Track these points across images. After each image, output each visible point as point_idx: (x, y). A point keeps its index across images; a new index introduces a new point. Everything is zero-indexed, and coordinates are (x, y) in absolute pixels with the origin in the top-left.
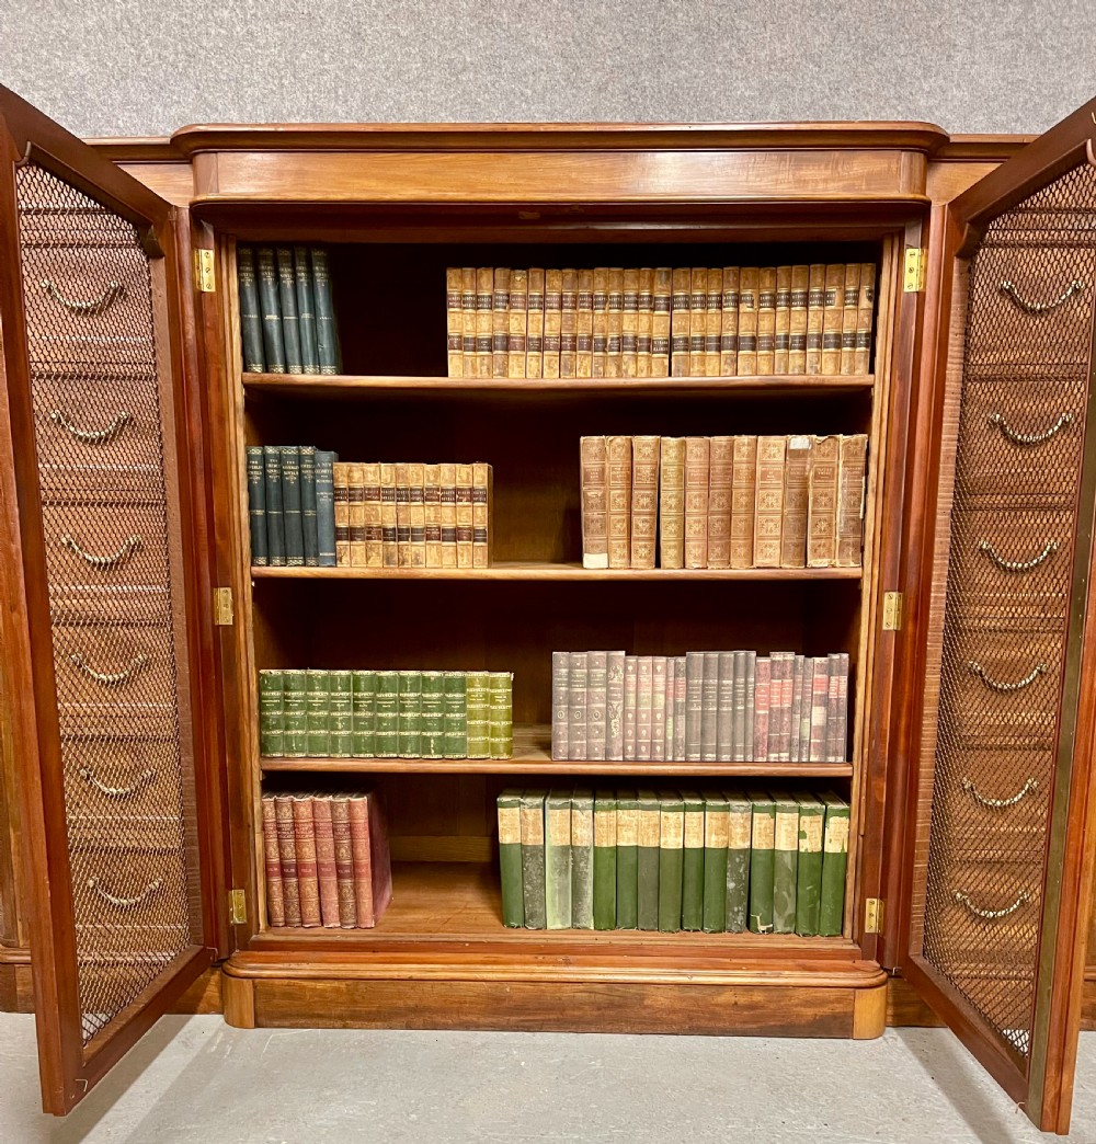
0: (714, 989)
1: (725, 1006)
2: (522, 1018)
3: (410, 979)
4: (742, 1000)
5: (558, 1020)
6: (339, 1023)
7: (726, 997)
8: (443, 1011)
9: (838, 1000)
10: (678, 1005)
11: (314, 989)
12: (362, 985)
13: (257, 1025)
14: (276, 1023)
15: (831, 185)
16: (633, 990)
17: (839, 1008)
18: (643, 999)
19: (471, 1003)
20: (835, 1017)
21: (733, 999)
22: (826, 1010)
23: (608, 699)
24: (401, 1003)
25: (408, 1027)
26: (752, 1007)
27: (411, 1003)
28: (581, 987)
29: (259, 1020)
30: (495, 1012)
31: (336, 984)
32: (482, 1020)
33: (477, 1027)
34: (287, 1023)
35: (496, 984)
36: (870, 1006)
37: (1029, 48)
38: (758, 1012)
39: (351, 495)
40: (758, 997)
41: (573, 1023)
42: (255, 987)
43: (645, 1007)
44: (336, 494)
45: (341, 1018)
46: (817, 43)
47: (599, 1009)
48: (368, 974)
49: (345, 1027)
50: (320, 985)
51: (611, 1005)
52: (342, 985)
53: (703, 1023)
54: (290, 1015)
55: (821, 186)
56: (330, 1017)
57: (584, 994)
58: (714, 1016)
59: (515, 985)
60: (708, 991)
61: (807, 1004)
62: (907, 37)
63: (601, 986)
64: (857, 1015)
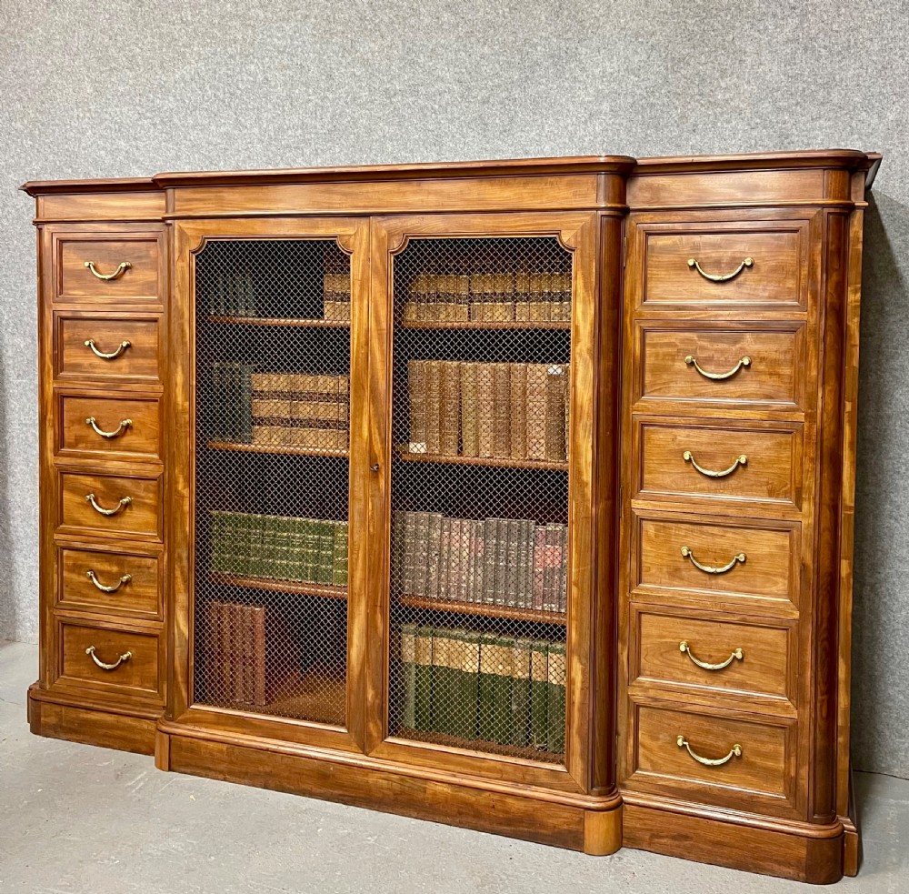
0: (476, 792)
1: (485, 807)
2: (341, 792)
3: (267, 750)
4: (498, 804)
6: (221, 776)
7: (486, 800)
10: (451, 801)
11: (206, 747)
12: (237, 750)
13: (170, 770)
14: (183, 770)
16: (420, 783)
18: (424, 792)
19: (307, 775)
20: (570, 831)
21: (491, 803)
23: (429, 550)
25: (265, 787)
26: (505, 812)
27: (267, 769)
28: (383, 775)
29: (172, 766)
30: (323, 785)
31: (220, 746)
32: (314, 790)
33: (312, 795)
34: (189, 771)
35: (324, 763)
36: (597, 828)
37: (806, 49)
39: (261, 395)
41: (376, 803)
42: (170, 740)
43: (427, 797)
44: (254, 394)
45: (221, 772)
46: (636, 61)
47: (394, 795)
49: (225, 780)
50: (211, 745)
51: (403, 794)
52: (224, 747)
53: (468, 818)
54: (191, 765)
56: (216, 771)
57: (384, 781)
58: (477, 814)
59: (337, 766)
60: (473, 793)
62: (707, 49)
63: (395, 776)
64: (586, 832)
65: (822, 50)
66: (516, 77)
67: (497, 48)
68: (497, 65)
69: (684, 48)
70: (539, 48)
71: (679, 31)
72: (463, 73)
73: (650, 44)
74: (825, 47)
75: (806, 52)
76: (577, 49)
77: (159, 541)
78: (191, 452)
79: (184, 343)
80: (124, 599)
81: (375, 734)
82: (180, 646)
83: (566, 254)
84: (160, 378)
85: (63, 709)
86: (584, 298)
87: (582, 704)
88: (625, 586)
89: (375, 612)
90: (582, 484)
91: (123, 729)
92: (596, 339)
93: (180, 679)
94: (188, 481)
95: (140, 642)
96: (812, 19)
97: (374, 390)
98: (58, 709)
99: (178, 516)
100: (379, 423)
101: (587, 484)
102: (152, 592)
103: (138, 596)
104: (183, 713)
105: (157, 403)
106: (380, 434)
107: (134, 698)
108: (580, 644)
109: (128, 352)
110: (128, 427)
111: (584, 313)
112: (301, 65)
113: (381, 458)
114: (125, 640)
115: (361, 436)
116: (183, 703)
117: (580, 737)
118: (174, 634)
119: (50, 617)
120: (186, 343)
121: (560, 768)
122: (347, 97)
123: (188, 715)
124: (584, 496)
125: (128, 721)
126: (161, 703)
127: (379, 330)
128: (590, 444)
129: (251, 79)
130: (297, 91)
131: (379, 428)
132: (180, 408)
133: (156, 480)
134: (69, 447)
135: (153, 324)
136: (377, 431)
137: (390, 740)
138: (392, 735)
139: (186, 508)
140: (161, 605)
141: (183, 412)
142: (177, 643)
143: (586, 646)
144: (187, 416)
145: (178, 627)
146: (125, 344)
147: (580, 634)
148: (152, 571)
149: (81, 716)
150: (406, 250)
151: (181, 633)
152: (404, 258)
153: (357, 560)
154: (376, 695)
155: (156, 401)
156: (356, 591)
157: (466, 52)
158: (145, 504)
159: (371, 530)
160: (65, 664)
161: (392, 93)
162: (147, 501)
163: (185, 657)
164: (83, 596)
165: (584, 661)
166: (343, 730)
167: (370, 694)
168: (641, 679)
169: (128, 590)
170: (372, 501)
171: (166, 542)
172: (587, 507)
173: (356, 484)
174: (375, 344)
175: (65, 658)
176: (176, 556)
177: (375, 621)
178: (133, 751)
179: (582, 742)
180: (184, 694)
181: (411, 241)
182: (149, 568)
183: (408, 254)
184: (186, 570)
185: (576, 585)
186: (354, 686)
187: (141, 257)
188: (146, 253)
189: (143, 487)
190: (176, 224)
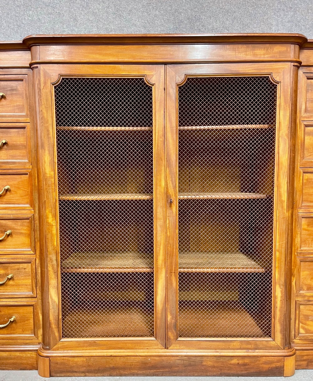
0: (229, 358)
1: (234, 364)
2: (155, 371)
3: (111, 356)
4: (241, 362)
5: (169, 371)
6: (83, 374)
7: (235, 361)
8: (124, 369)
9: (278, 361)
10: (216, 365)
11: (73, 361)
12: (92, 359)
13: (51, 376)
14: (58, 375)
15: (266, 56)
16: (198, 359)
17: (278, 364)
18: (202, 363)
19: (135, 365)
20: (277, 368)
21: (237, 362)
22: (273, 365)
24: (107, 366)
25: (110, 376)
26: (245, 365)
27: (111, 366)
28: (178, 358)
29: (52, 374)
30: (145, 368)
31: (82, 359)
32: (139, 372)
33: (138, 375)
34: (63, 375)
35: (144, 357)
36: (290, 363)
38: (247, 367)
40: (247, 361)
41: (175, 372)
42: (50, 361)
43: (203, 365)
45: (83, 372)
47: (185, 367)
48: (94, 354)
49: (85, 376)
50: (76, 359)
51: (190, 365)
52: (85, 359)
53: (226, 371)
55: (262, 56)
56: (79, 372)
57: (179, 361)
58: (230, 369)
59: (152, 358)
60: (228, 358)
61: (265, 363)
63: (186, 357)
64: (285, 367)
65: (303, 27)
66: (172, 27)
67: (162, 12)
68: (162, 21)
69: (247, 20)
70: (182, 14)
71: (245, 12)
72: (146, 23)
73: (233, 16)
74: (303, 25)
75: (296, 27)
76: (200, 16)
77: (32, 253)
78: (56, 201)
79: (49, 138)
80: (8, 288)
81: (172, 338)
82: (53, 308)
83: (273, 85)
84: (29, 160)
86: (284, 108)
87: (281, 307)
88: (295, 250)
89: (171, 276)
90: (282, 202)
91: (14, 359)
92: (290, 129)
93: (53, 326)
94: (55, 216)
95: (21, 310)
96: (298, 13)
97: (168, 161)
99: (49, 236)
100: (172, 178)
101: (284, 201)
102: (29, 281)
103: (18, 285)
104: (56, 344)
105: (27, 176)
106: (172, 184)
107: (19, 341)
108: (280, 279)
109: (5, 147)
110: (7, 190)
111: (284, 116)
112: (59, 13)
113: (174, 196)
114: (11, 311)
115: (160, 185)
116: (56, 339)
117: (280, 323)
118: (49, 302)
120: (50, 138)
121: (269, 339)
122: (85, 30)
123: (59, 345)
124: (282, 207)
125: (18, 354)
126: (37, 341)
127: (171, 127)
128: (286, 182)
129: (30, 18)
130: (57, 26)
131: (172, 181)
132: (48, 175)
133: (29, 219)
135: (22, 130)
136: (170, 182)
137: (180, 339)
138: (180, 336)
139: (54, 232)
140: (35, 288)
141: (51, 177)
142: (51, 308)
143: (283, 279)
144: (53, 180)
145: (51, 297)
146: (4, 142)
147: (280, 274)
148: (27, 270)
150: (185, 84)
151: (54, 301)
152: (184, 88)
153: (160, 250)
154: (172, 318)
155: (27, 174)
156: (159, 266)
157: (147, 13)
158: (21, 233)
159: (168, 234)
161: (110, 30)
162: (22, 231)
165: (282, 287)
166: (153, 338)
167: (169, 317)
168: (301, 292)
169: (11, 282)
170: (169, 219)
171: (38, 252)
172: (284, 213)
173: (158, 211)
174: (169, 135)
176: (49, 259)
177: (171, 280)
178: (21, 369)
179: (281, 325)
180: (57, 334)
181: (188, 79)
182: (25, 269)
183: (186, 86)
184: (55, 267)
185: (279, 251)
186: (159, 315)
187: (13, 90)
188: (15, 88)
189: (19, 224)
190: (41, 67)
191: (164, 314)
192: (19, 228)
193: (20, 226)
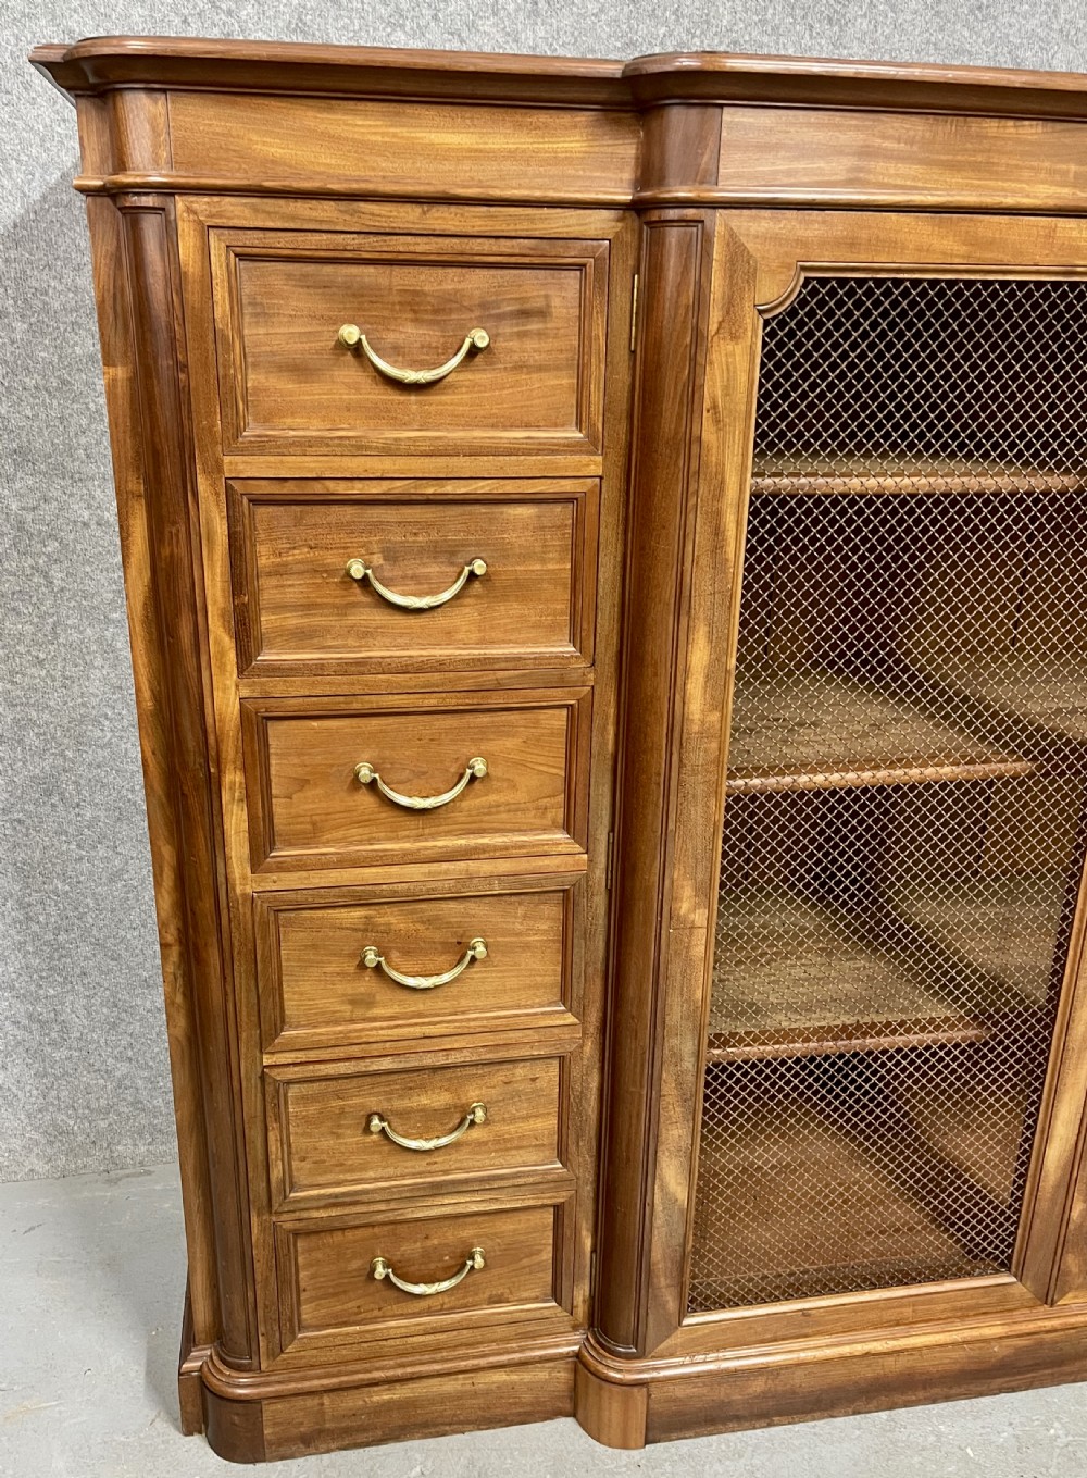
3: (867, 1354)
6: (761, 1421)
8: (905, 1386)
13: (647, 1442)
14: (674, 1435)
24: (850, 1386)
27: (864, 1383)
29: (651, 1437)
34: (689, 1433)
42: (649, 1396)
45: (765, 1416)
48: (807, 1356)
49: (771, 1425)
56: (749, 1416)
77: (570, 1020)
81: (1075, 1270)
82: (666, 1223)
84: (581, 649)
85: (326, 1400)
91: (488, 1394)
93: (663, 1281)
94: (707, 890)
95: (508, 1223)
98: (311, 1402)
99: (676, 969)
102: (547, 1124)
104: (666, 1336)
109: (478, 589)
114: (468, 1229)
116: (668, 1320)
119: (263, 1230)
123: (677, 1338)
125: (501, 1376)
126: (568, 1322)
132: (695, 728)
133: (563, 892)
134: (291, 845)
142: (660, 1221)
144: (714, 745)
145: (662, 1188)
146: (480, 569)
148: (538, 1085)
149: (375, 1398)
151: (671, 1200)
158: (526, 947)
160: (304, 1308)
162: (531, 938)
163: (677, 1240)
164: (351, 1170)
166: (1007, 1279)
169: (478, 1134)
175: (304, 1296)
176: (667, 1053)
180: (672, 1304)
182: (533, 1080)
186: (1043, 1205)
187: (525, 314)
188: (539, 303)
189: (520, 912)
190: (720, 221)
191: (1060, 1200)
192: (518, 926)
193: (525, 917)
